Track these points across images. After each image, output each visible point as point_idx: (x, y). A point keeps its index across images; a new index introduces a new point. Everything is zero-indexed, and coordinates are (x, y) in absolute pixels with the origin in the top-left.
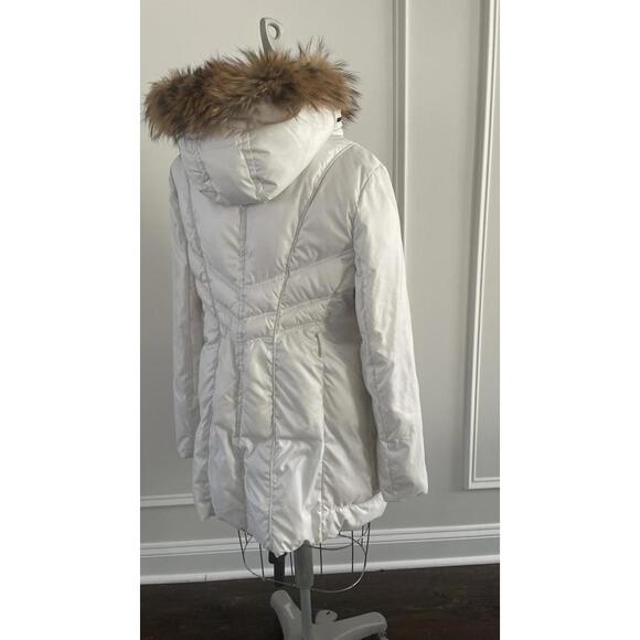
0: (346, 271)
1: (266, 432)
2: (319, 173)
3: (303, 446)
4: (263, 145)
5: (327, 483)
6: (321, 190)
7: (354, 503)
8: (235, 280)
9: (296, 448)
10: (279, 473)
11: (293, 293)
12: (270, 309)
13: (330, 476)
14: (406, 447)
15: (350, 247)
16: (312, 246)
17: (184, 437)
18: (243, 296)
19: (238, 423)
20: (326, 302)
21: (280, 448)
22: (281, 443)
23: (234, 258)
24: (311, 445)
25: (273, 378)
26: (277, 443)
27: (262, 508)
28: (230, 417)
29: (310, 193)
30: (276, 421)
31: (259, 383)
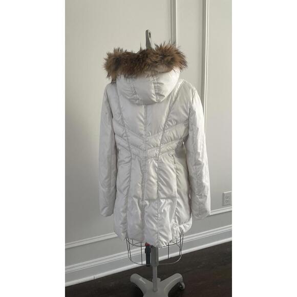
0: (186, 129)
1: (155, 197)
2: (176, 91)
3: (170, 201)
4: (161, 81)
5: (177, 215)
6: (178, 98)
7: (185, 223)
8: (142, 135)
9: (167, 202)
10: (161, 213)
11: (166, 139)
12: (157, 146)
13: (178, 212)
14: (206, 196)
15: (188, 120)
16: (174, 120)
17: (105, 207)
18: (146, 141)
19: (143, 195)
20: (177, 142)
21: (161, 203)
22: (162, 201)
23: (142, 126)
24: (172, 200)
25: (158, 174)
26: (160, 201)
27: (154, 229)
28: (140, 192)
29: (174, 99)
30: (160, 192)
31: (153, 177)
